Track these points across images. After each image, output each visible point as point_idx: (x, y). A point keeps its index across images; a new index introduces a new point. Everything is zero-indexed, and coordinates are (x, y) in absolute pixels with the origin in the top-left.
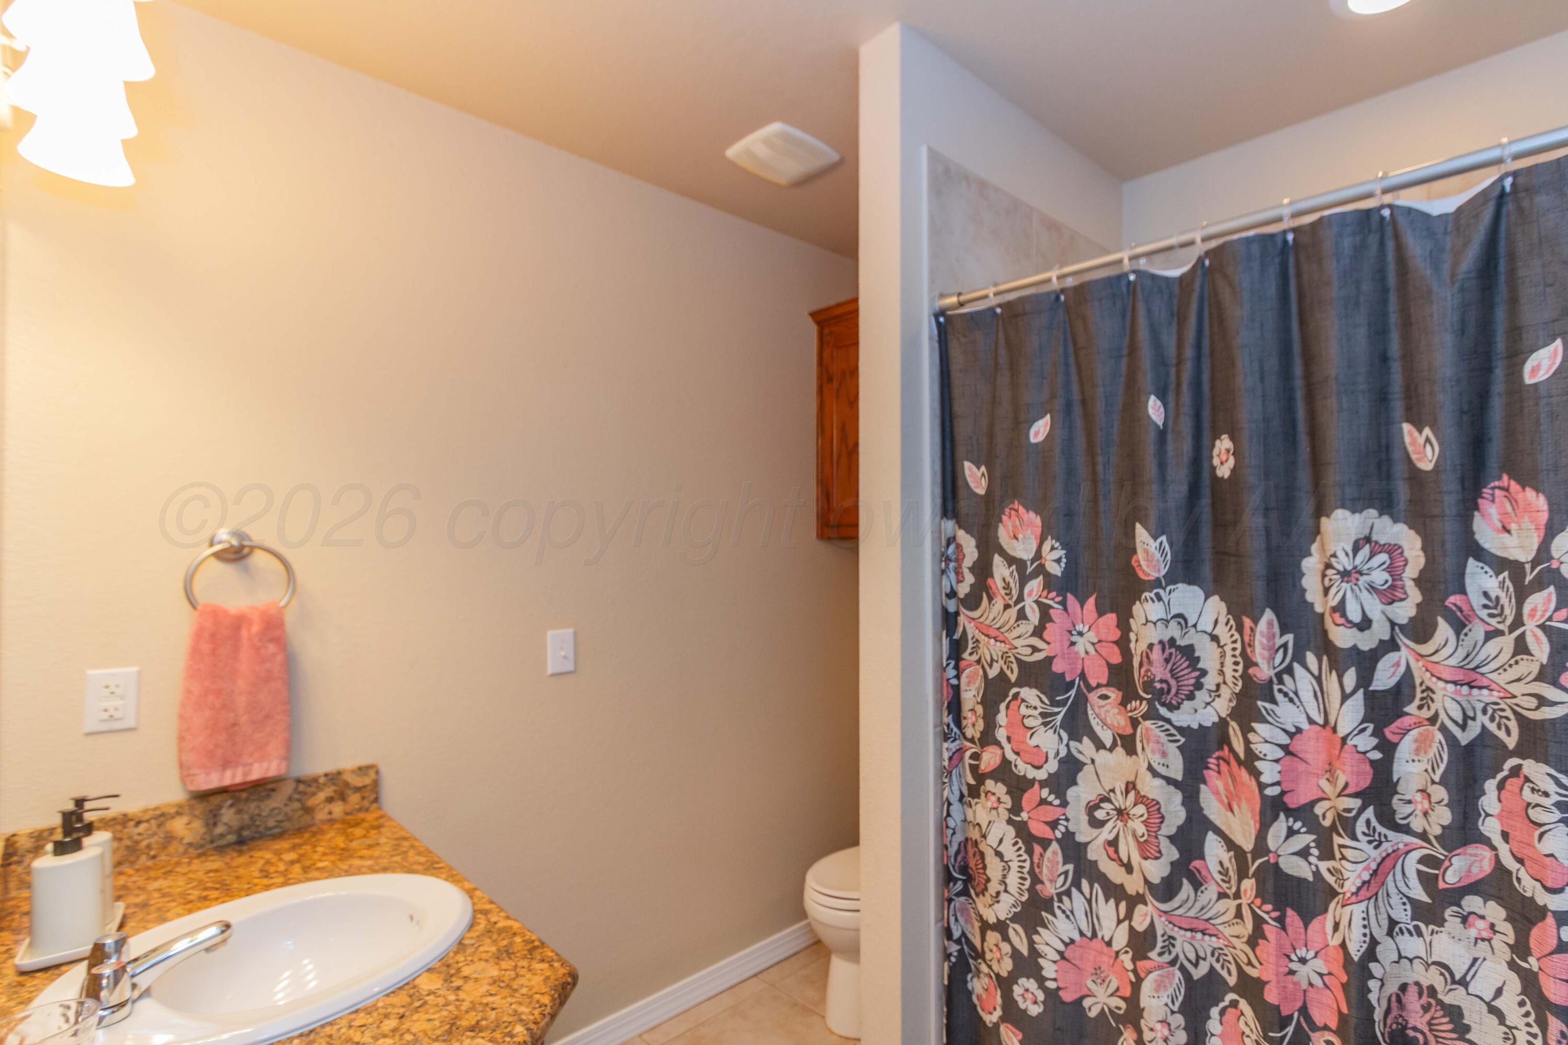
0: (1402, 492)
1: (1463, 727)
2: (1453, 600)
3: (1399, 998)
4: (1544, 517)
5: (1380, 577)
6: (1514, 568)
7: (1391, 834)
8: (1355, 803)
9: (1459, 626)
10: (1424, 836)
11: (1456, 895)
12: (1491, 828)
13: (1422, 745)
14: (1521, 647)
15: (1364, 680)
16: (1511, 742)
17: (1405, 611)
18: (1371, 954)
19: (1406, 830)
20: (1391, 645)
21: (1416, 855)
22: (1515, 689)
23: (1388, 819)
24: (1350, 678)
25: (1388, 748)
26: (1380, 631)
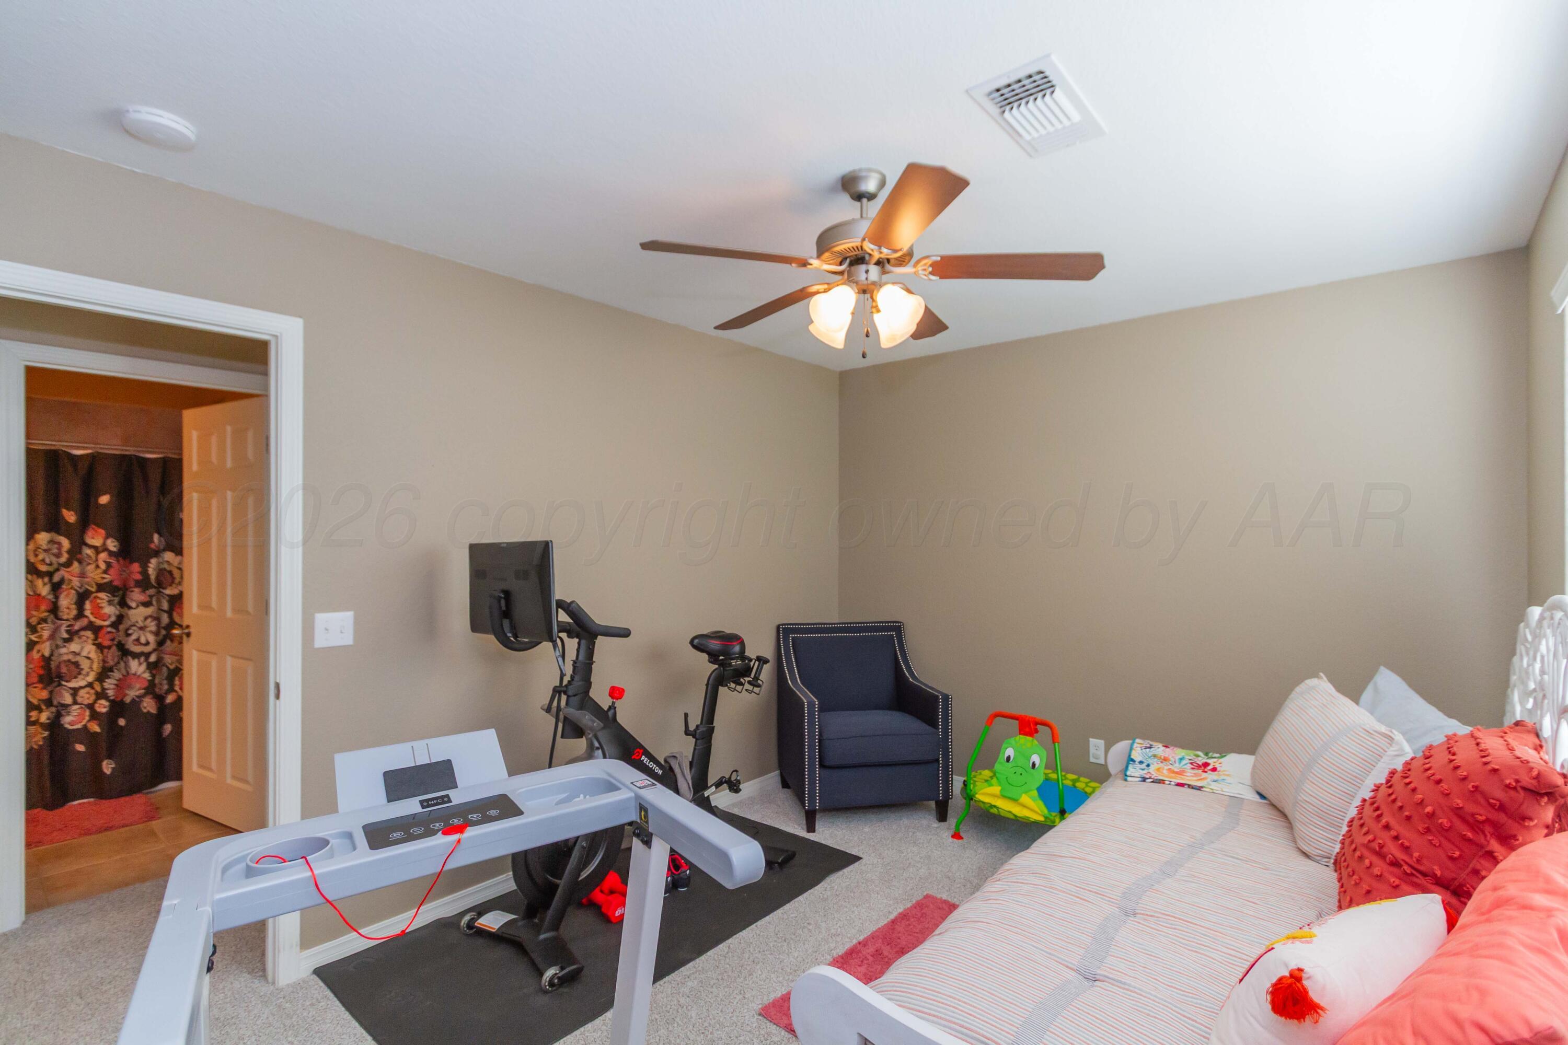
0: (63, 528)
1: (80, 588)
2: (79, 556)
3: (58, 667)
4: (104, 535)
5: (55, 551)
6: (95, 548)
7: (57, 621)
8: (46, 614)
9: (80, 562)
10: (67, 620)
11: (77, 632)
12: (87, 613)
13: (67, 595)
14: (98, 567)
15: (51, 580)
16: (93, 590)
17: (63, 559)
18: (52, 655)
19: (61, 620)
20: (58, 570)
21: (65, 626)
22: (96, 577)
23: (58, 618)
24: (46, 580)
25: (57, 597)
26: (55, 566)
